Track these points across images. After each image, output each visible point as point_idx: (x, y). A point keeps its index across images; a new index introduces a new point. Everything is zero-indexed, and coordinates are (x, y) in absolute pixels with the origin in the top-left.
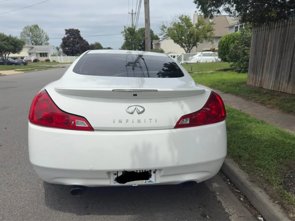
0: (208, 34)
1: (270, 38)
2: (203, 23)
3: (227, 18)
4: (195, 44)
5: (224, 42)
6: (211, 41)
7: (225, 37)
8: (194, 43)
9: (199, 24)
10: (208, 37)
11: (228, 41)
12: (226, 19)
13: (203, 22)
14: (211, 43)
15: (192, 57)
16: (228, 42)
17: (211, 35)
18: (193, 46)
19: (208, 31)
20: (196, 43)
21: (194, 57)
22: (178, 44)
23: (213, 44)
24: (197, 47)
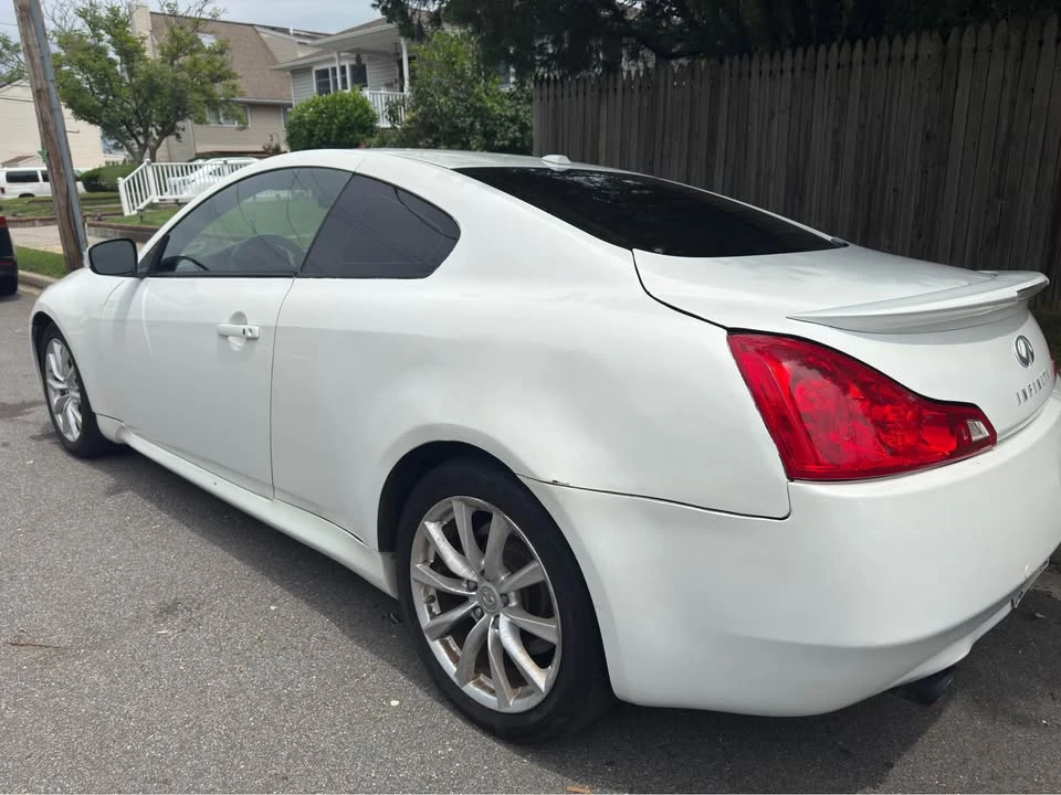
0: (219, 89)
1: (604, 121)
2: (195, 46)
3: (264, 36)
4: (168, 130)
5: (314, 123)
6: (239, 118)
7: (314, 107)
8: (163, 124)
9: (179, 50)
10: (222, 101)
11: (326, 121)
12: (261, 39)
13: (192, 43)
14: (236, 125)
15: (186, 177)
16: (329, 124)
17: (233, 96)
18: (163, 134)
19: (217, 78)
20: (174, 124)
21: (192, 176)
22: (92, 122)
23: (244, 128)
24: (178, 136)
